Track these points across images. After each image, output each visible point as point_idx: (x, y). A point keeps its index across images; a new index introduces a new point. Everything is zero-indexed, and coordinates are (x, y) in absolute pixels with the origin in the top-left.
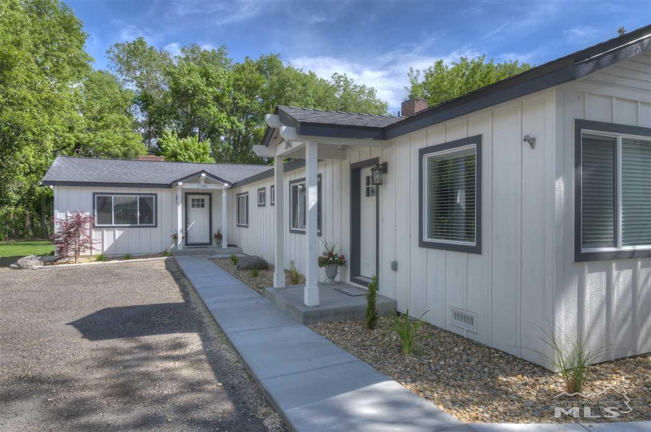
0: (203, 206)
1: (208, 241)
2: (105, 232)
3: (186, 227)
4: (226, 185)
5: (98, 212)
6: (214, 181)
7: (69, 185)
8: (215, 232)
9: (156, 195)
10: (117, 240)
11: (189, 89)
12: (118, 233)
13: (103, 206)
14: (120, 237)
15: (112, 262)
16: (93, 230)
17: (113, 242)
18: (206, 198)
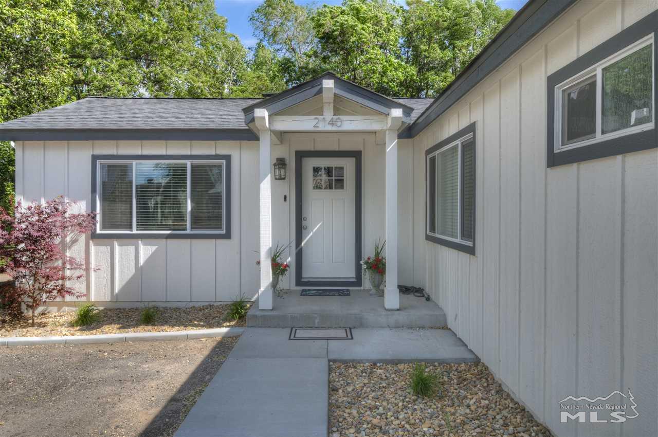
0: (340, 183)
1: (350, 274)
2: (117, 249)
3: (299, 238)
5: (104, 199)
6: (363, 106)
8: (368, 252)
9: (228, 158)
12: (145, 251)
13: (113, 186)
14: (148, 262)
16: (91, 242)
17: (133, 271)
18: (348, 165)
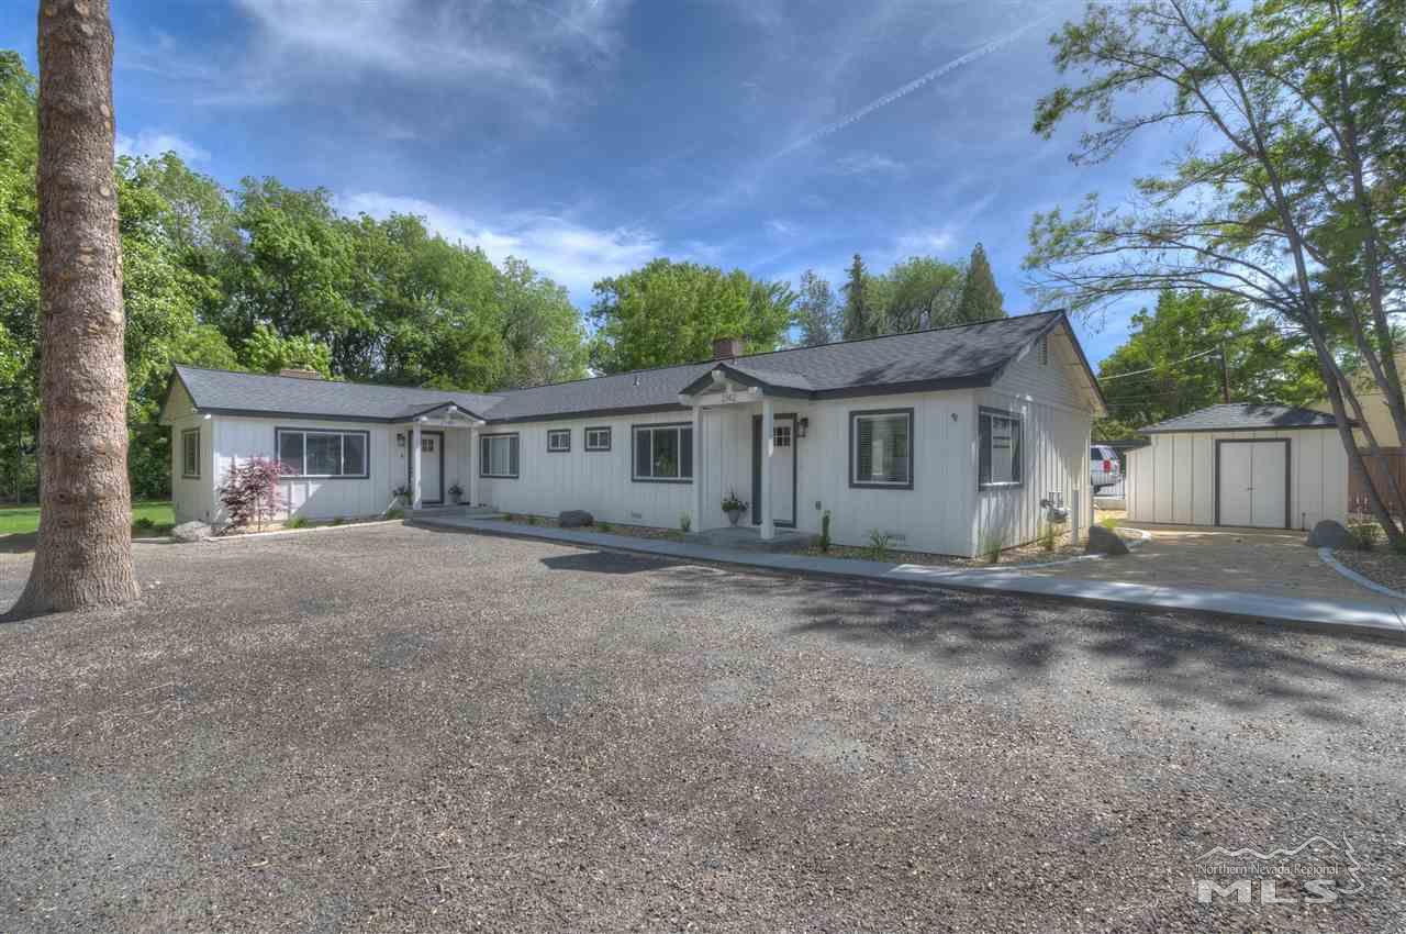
1: (438, 498)
2: (293, 487)
4: (482, 422)
5: (282, 456)
6: (463, 417)
7: (238, 415)
8: (448, 485)
9: (368, 433)
10: (311, 499)
11: (292, 258)
12: (313, 488)
13: (290, 447)
14: (314, 495)
15: (319, 529)
17: (304, 500)
